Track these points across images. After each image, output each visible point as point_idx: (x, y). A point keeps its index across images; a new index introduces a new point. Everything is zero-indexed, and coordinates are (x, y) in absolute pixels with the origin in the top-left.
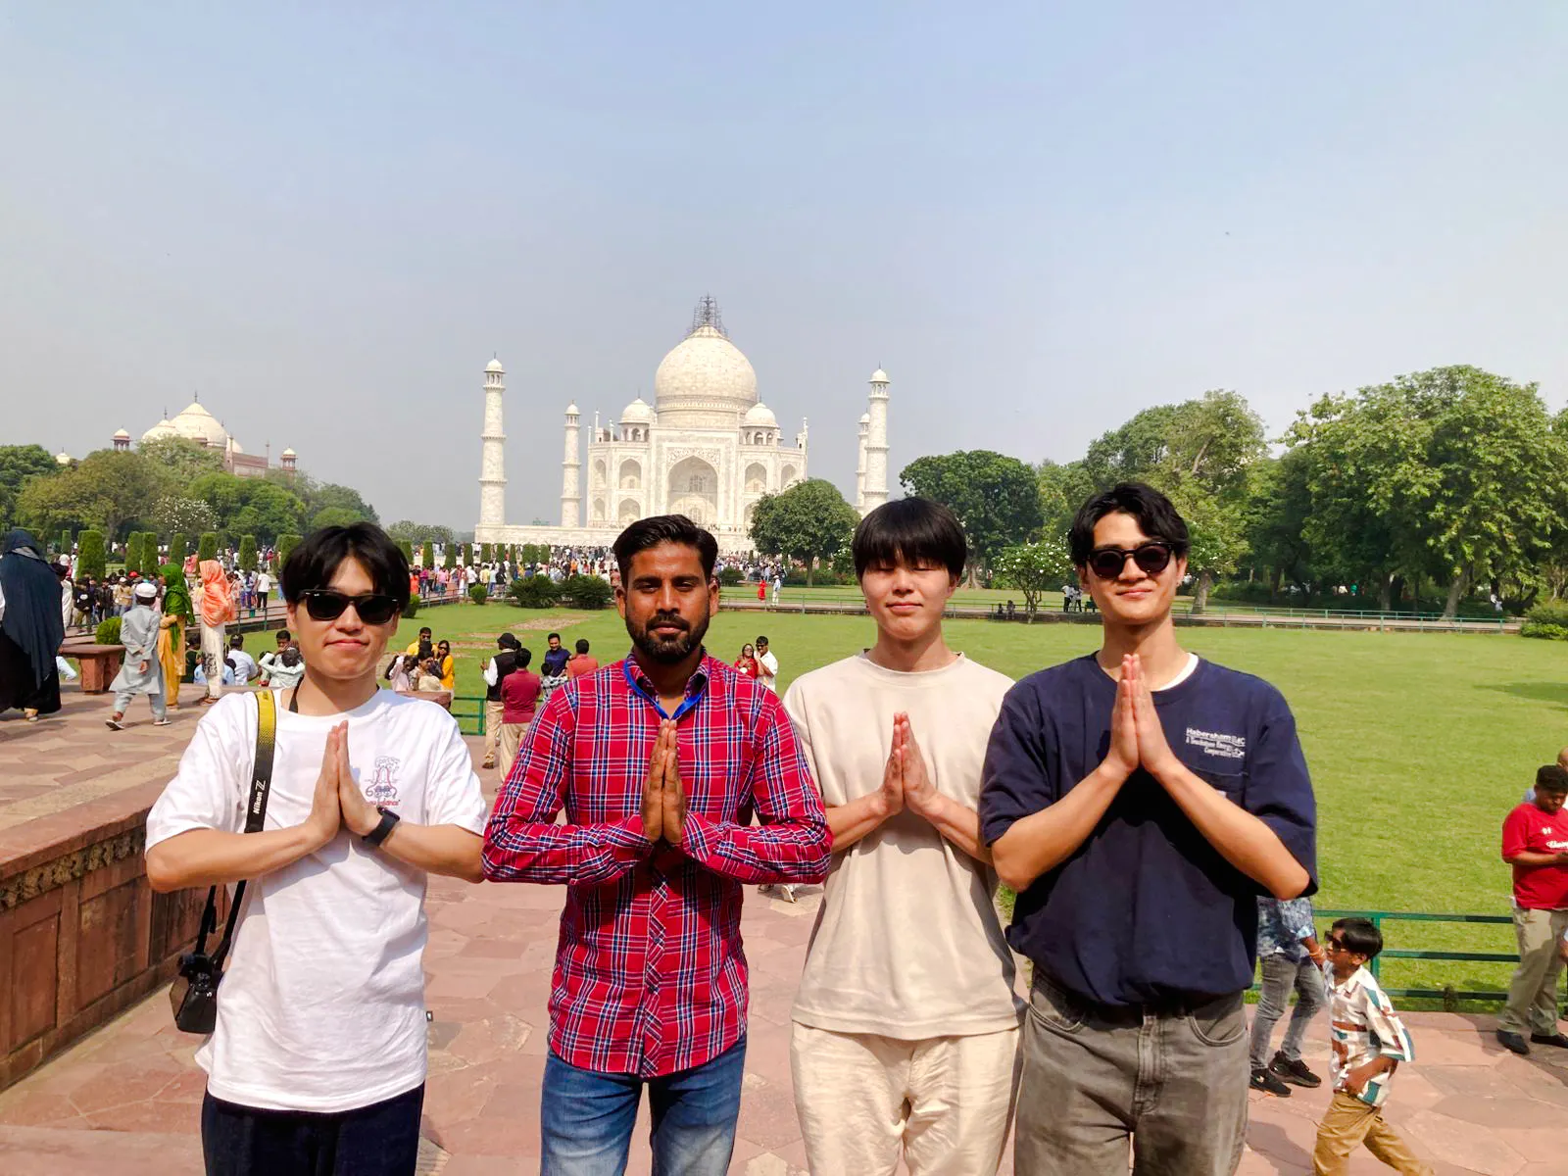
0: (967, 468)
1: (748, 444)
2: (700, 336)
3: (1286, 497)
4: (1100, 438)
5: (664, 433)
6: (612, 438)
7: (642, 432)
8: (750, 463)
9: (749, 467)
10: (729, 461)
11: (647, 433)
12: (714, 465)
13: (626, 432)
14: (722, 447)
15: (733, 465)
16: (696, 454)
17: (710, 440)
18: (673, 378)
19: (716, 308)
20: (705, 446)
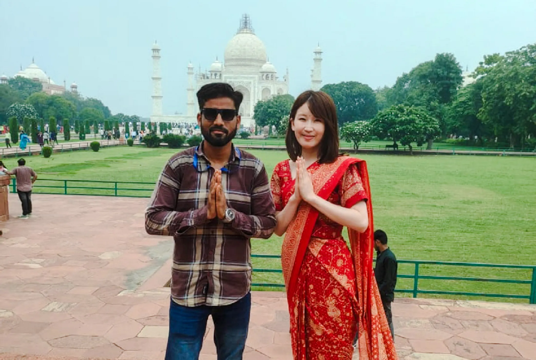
0: (346, 89)
1: (263, 79)
2: (243, 33)
3: (473, 100)
4: (401, 76)
5: (227, 75)
6: (206, 77)
7: (218, 74)
8: (264, 88)
9: (264, 90)
10: (255, 87)
11: (221, 75)
12: (249, 89)
13: (212, 75)
14: (252, 81)
15: (256, 89)
16: (241, 84)
17: (247, 78)
18: (231, 51)
19: (249, 20)
20: (245, 80)
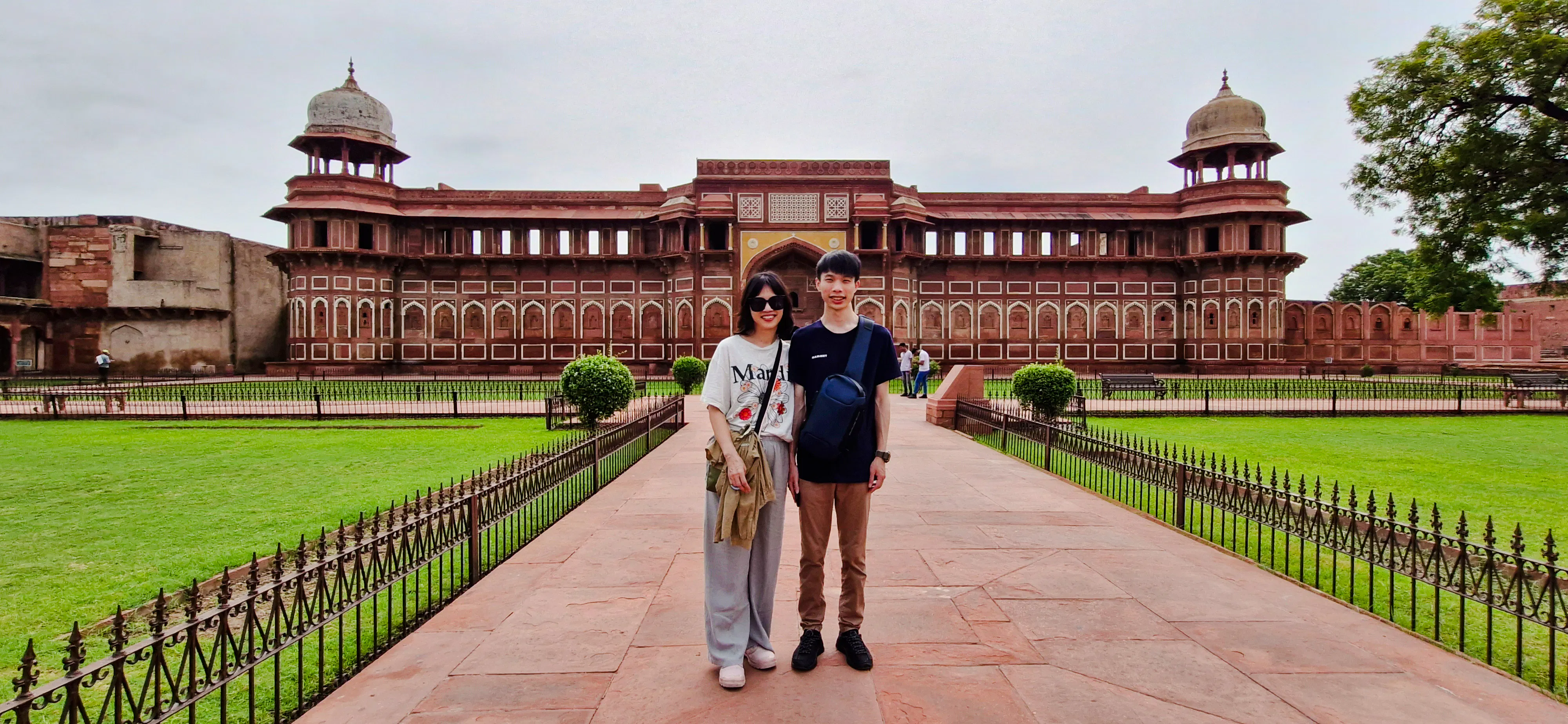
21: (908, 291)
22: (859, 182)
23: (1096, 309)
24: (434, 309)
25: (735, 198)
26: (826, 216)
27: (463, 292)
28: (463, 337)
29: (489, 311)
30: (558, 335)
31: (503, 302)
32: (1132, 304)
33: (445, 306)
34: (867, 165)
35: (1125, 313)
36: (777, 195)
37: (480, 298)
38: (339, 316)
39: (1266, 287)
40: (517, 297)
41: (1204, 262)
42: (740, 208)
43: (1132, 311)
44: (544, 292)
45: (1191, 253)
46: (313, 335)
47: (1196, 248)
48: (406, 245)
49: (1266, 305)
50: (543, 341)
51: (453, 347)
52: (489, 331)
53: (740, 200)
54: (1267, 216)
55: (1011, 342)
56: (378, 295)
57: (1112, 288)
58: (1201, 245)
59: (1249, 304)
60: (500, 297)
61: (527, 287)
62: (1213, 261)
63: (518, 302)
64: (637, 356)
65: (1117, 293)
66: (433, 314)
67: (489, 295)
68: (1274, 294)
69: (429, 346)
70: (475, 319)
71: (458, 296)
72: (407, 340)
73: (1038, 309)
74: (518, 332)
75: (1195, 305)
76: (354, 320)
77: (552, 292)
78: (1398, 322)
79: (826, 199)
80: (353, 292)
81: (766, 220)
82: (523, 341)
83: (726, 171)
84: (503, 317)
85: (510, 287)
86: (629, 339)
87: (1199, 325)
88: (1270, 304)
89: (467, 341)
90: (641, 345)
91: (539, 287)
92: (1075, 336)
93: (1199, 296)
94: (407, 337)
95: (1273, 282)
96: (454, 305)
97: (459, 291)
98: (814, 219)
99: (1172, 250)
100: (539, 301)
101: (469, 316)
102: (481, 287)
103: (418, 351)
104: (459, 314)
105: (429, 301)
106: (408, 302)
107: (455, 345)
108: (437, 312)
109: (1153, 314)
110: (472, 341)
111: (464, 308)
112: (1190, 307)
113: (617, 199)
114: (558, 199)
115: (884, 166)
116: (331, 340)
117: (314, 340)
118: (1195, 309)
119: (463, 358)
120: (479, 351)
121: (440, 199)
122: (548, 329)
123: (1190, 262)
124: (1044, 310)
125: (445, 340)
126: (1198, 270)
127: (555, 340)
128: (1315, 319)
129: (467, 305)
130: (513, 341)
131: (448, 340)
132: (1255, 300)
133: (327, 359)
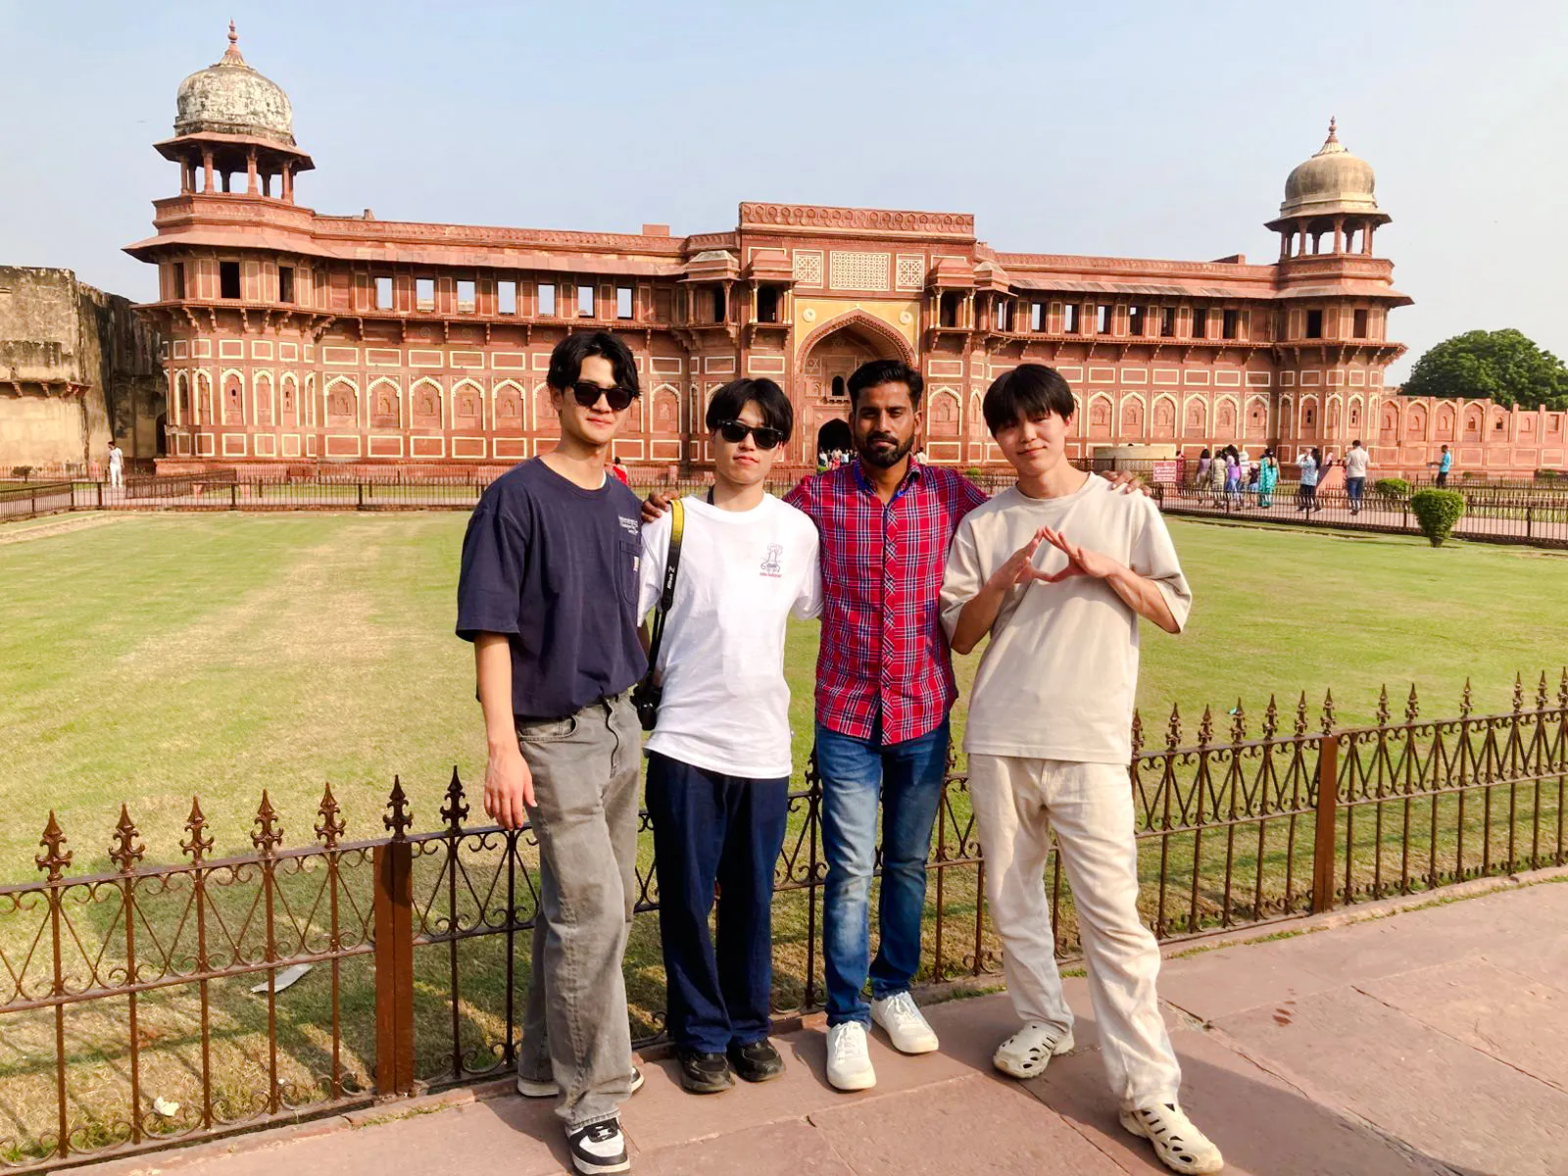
21: (982, 378)
22: (939, 241)
23: (1186, 403)
24: (370, 388)
25: (790, 255)
26: (898, 283)
27: (411, 365)
28: (411, 427)
29: (450, 391)
30: (543, 426)
31: (468, 380)
32: (1224, 397)
33: (385, 384)
34: (947, 220)
35: (1216, 409)
36: (840, 253)
37: (434, 374)
38: (259, 396)
39: (1368, 383)
40: (488, 373)
41: (1304, 350)
42: (795, 267)
43: (1223, 405)
44: (524, 368)
45: (1290, 338)
46: (224, 422)
47: (1297, 333)
48: (328, 296)
49: (1367, 402)
50: (524, 434)
51: (398, 440)
52: (448, 418)
53: (796, 257)
54: (1372, 300)
55: (1092, 441)
56: (302, 367)
57: (1202, 378)
58: (1302, 330)
59: (1350, 400)
60: (462, 373)
61: (500, 361)
62: (1316, 350)
63: (488, 380)
64: (647, 455)
65: (1208, 384)
66: (369, 394)
67: (447, 370)
68: (1375, 390)
69: (364, 439)
70: (430, 402)
71: (404, 370)
72: (334, 431)
73: (1122, 401)
74: (489, 421)
75: (1292, 400)
76: (278, 402)
77: (534, 369)
78: (1491, 422)
79: (898, 261)
80: (276, 363)
81: (827, 287)
82: (496, 434)
83: (778, 220)
84: (469, 402)
85: (477, 360)
86: (637, 433)
87: (1296, 423)
88: (1371, 400)
89: (418, 432)
90: (652, 442)
91: (517, 362)
92: (1161, 435)
93: (1297, 389)
94: (332, 426)
95: (1375, 376)
96: (399, 382)
97: (405, 363)
98: (882, 287)
99: (1267, 333)
100: (517, 381)
101: (419, 399)
102: (437, 359)
103: (349, 446)
104: (406, 395)
105: (364, 377)
106: (334, 377)
107: (401, 438)
108: (374, 392)
109: (1246, 410)
110: (426, 432)
111: (412, 388)
112: (1286, 402)
113: (621, 244)
114: (541, 242)
115: (967, 221)
116: (250, 429)
117: (226, 429)
118: (1292, 404)
119: (412, 455)
120: (435, 446)
121: (376, 234)
122: (530, 417)
123: (1290, 350)
124: (1129, 403)
125: (387, 431)
126: (1298, 359)
127: (539, 432)
128: (1409, 417)
129: (418, 382)
130: (483, 434)
131: (392, 430)
132: (1356, 395)
133: (245, 454)
